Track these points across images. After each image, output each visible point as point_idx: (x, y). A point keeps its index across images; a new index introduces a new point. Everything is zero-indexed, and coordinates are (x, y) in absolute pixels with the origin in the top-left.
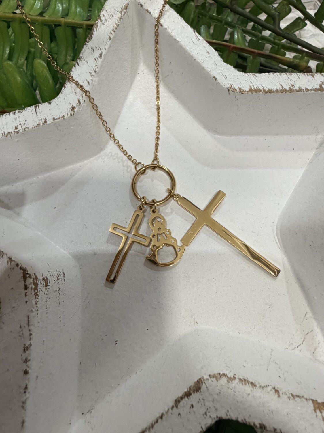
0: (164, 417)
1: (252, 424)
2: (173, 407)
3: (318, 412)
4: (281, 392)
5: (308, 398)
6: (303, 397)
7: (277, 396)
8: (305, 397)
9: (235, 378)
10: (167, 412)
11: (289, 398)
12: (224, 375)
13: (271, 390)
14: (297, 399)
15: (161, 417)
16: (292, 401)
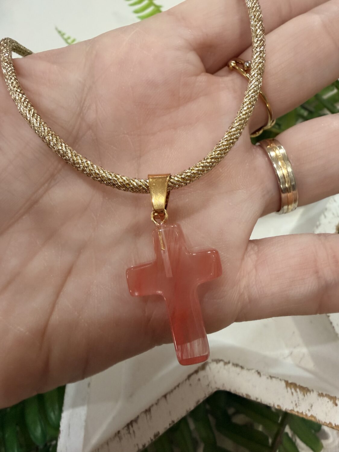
0: (180, 386)
1: (241, 395)
2: (186, 380)
3: (289, 389)
4: (262, 374)
5: (282, 379)
6: (278, 378)
7: (259, 376)
8: (280, 378)
9: (229, 363)
10: (183, 383)
11: (268, 378)
12: (221, 360)
13: (255, 372)
14: (274, 379)
15: (178, 386)
16: (269, 380)
